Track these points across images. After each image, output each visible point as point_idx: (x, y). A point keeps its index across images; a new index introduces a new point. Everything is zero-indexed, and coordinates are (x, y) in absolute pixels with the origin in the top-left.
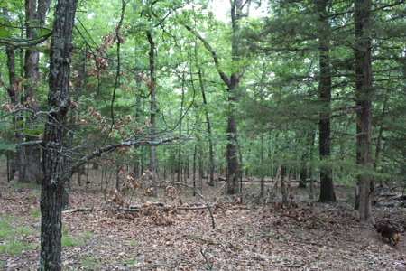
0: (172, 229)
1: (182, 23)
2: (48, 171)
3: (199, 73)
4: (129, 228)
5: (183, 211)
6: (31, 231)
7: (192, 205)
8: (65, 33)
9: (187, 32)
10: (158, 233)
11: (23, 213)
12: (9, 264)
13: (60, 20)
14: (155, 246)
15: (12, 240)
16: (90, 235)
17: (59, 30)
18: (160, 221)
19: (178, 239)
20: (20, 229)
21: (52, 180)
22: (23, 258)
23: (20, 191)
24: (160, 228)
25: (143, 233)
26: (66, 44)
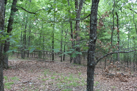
0: (127, 83)
1: (128, 8)
2: (90, 61)
3: (135, 26)
4: (111, 82)
5: (131, 77)
6: (79, 80)
7: (134, 75)
8: (95, 14)
9: (130, 11)
10: (122, 84)
11: (76, 73)
12: (73, 89)
13: (93, 10)
14: (122, 89)
15: (73, 82)
16: (98, 83)
17: (93, 14)
18: (123, 80)
19: (131, 88)
20: (75, 78)
21: (91, 64)
22: (77, 88)
23: (74, 66)
24: (123, 83)
25: (117, 84)
26: (95, 18)
